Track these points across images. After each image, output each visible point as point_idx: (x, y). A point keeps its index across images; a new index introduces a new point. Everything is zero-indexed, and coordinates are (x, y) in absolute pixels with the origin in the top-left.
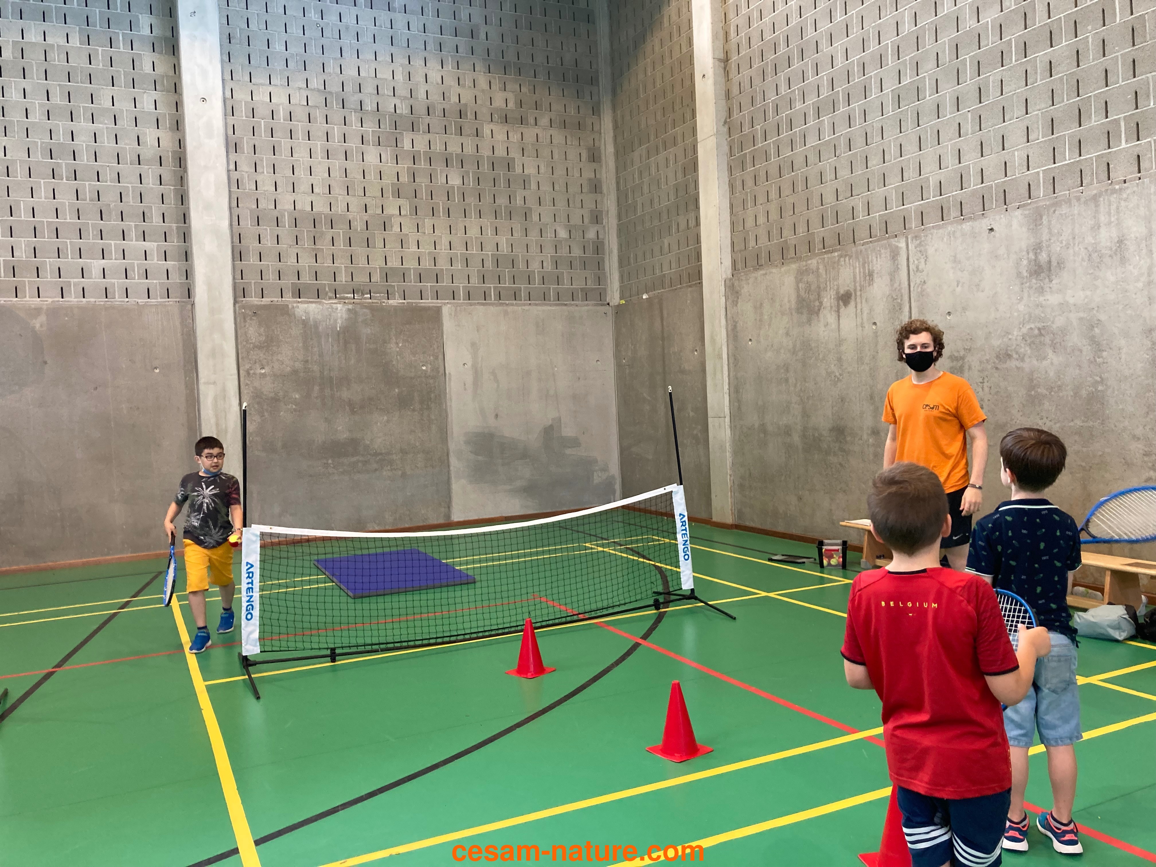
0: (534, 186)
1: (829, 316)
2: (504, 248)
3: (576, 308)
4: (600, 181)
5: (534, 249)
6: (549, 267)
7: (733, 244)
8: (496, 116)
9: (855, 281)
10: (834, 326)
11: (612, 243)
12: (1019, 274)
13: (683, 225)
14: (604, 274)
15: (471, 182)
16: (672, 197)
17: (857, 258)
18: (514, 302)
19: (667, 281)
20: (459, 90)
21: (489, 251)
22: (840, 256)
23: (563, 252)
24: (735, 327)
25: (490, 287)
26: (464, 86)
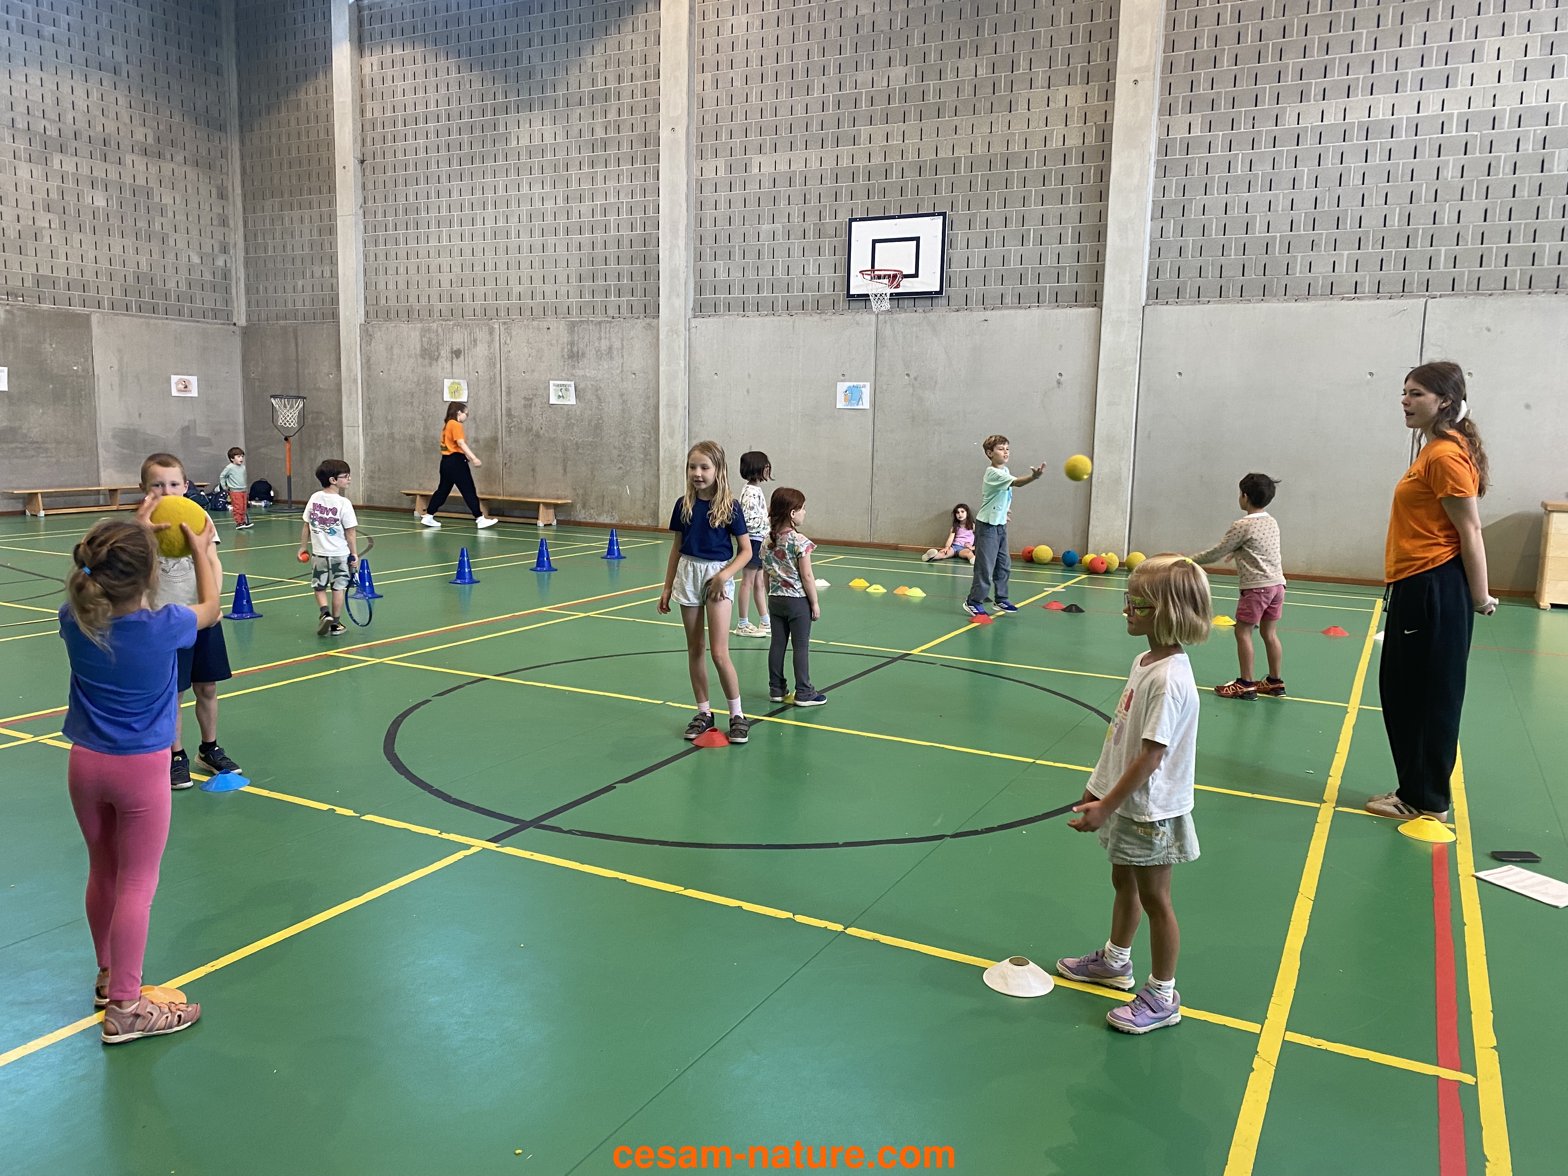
0: (170, 214)
1: (445, 363)
2: (144, 267)
3: (208, 326)
4: (227, 217)
5: (170, 270)
6: (183, 287)
7: (366, 298)
8: (136, 149)
9: (464, 343)
10: (449, 370)
11: (239, 273)
12: (563, 356)
13: (318, 274)
14: (231, 298)
15: (114, 203)
16: (307, 250)
17: (466, 329)
18: (153, 315)
19: (300, 314)
20: (103, 120)
21: (131, 269)
22: (454, 325)
23: (196, 276)
24: (368, 361)
25: (132, 300)
26: (108, 117)
